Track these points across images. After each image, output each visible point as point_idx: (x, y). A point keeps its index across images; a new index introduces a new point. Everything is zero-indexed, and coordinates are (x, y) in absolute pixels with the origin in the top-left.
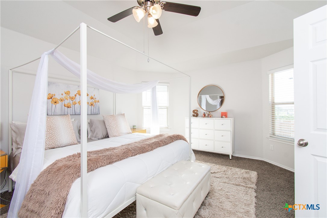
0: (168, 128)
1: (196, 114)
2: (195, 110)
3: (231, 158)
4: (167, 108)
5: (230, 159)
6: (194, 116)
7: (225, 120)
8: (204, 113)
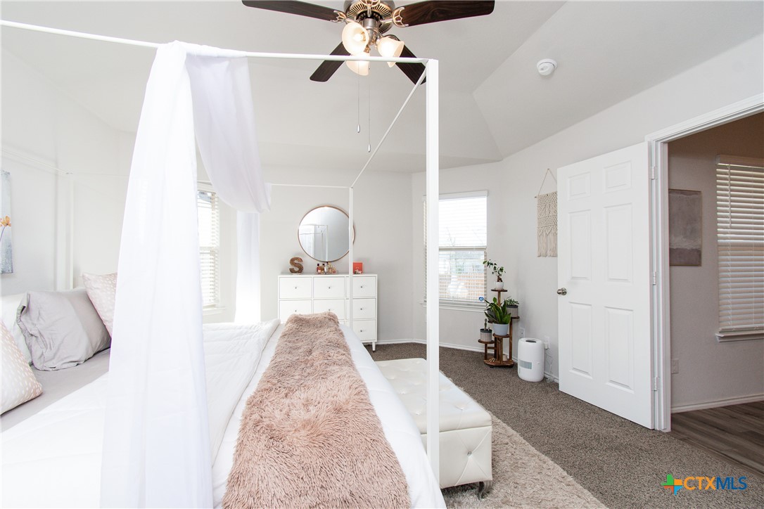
0: (214, 306)
1: (297, 267)
2: (297, 259)
3: (374, 349)
4: (212, 252)
5: (374, 352)
6: (292, 271)
7: (360, 279)
8: (318, 265)
